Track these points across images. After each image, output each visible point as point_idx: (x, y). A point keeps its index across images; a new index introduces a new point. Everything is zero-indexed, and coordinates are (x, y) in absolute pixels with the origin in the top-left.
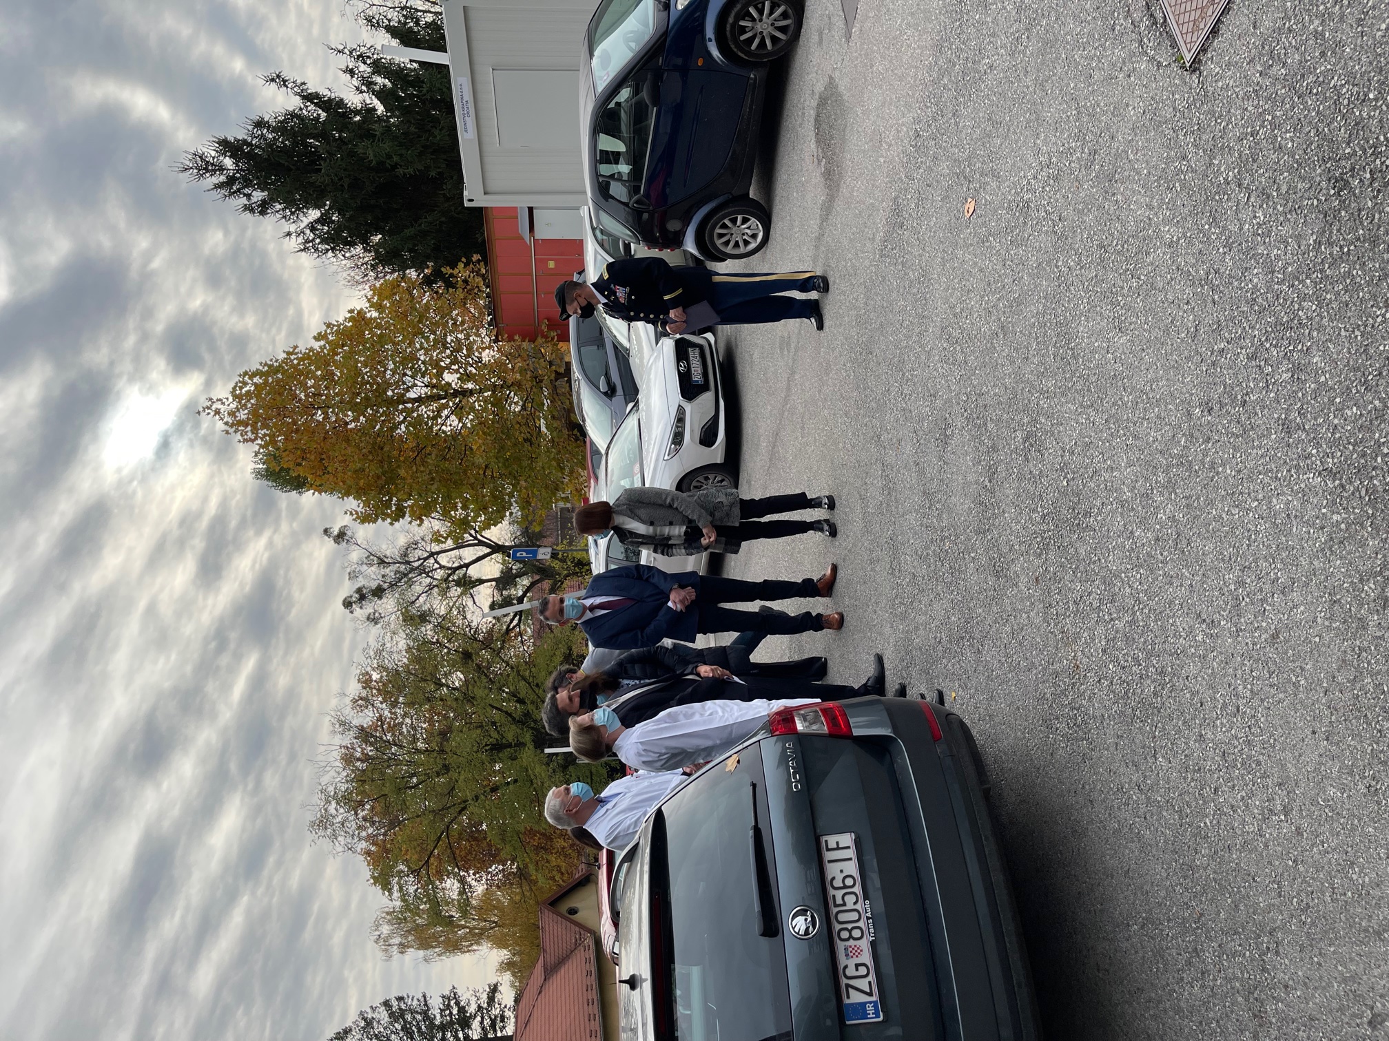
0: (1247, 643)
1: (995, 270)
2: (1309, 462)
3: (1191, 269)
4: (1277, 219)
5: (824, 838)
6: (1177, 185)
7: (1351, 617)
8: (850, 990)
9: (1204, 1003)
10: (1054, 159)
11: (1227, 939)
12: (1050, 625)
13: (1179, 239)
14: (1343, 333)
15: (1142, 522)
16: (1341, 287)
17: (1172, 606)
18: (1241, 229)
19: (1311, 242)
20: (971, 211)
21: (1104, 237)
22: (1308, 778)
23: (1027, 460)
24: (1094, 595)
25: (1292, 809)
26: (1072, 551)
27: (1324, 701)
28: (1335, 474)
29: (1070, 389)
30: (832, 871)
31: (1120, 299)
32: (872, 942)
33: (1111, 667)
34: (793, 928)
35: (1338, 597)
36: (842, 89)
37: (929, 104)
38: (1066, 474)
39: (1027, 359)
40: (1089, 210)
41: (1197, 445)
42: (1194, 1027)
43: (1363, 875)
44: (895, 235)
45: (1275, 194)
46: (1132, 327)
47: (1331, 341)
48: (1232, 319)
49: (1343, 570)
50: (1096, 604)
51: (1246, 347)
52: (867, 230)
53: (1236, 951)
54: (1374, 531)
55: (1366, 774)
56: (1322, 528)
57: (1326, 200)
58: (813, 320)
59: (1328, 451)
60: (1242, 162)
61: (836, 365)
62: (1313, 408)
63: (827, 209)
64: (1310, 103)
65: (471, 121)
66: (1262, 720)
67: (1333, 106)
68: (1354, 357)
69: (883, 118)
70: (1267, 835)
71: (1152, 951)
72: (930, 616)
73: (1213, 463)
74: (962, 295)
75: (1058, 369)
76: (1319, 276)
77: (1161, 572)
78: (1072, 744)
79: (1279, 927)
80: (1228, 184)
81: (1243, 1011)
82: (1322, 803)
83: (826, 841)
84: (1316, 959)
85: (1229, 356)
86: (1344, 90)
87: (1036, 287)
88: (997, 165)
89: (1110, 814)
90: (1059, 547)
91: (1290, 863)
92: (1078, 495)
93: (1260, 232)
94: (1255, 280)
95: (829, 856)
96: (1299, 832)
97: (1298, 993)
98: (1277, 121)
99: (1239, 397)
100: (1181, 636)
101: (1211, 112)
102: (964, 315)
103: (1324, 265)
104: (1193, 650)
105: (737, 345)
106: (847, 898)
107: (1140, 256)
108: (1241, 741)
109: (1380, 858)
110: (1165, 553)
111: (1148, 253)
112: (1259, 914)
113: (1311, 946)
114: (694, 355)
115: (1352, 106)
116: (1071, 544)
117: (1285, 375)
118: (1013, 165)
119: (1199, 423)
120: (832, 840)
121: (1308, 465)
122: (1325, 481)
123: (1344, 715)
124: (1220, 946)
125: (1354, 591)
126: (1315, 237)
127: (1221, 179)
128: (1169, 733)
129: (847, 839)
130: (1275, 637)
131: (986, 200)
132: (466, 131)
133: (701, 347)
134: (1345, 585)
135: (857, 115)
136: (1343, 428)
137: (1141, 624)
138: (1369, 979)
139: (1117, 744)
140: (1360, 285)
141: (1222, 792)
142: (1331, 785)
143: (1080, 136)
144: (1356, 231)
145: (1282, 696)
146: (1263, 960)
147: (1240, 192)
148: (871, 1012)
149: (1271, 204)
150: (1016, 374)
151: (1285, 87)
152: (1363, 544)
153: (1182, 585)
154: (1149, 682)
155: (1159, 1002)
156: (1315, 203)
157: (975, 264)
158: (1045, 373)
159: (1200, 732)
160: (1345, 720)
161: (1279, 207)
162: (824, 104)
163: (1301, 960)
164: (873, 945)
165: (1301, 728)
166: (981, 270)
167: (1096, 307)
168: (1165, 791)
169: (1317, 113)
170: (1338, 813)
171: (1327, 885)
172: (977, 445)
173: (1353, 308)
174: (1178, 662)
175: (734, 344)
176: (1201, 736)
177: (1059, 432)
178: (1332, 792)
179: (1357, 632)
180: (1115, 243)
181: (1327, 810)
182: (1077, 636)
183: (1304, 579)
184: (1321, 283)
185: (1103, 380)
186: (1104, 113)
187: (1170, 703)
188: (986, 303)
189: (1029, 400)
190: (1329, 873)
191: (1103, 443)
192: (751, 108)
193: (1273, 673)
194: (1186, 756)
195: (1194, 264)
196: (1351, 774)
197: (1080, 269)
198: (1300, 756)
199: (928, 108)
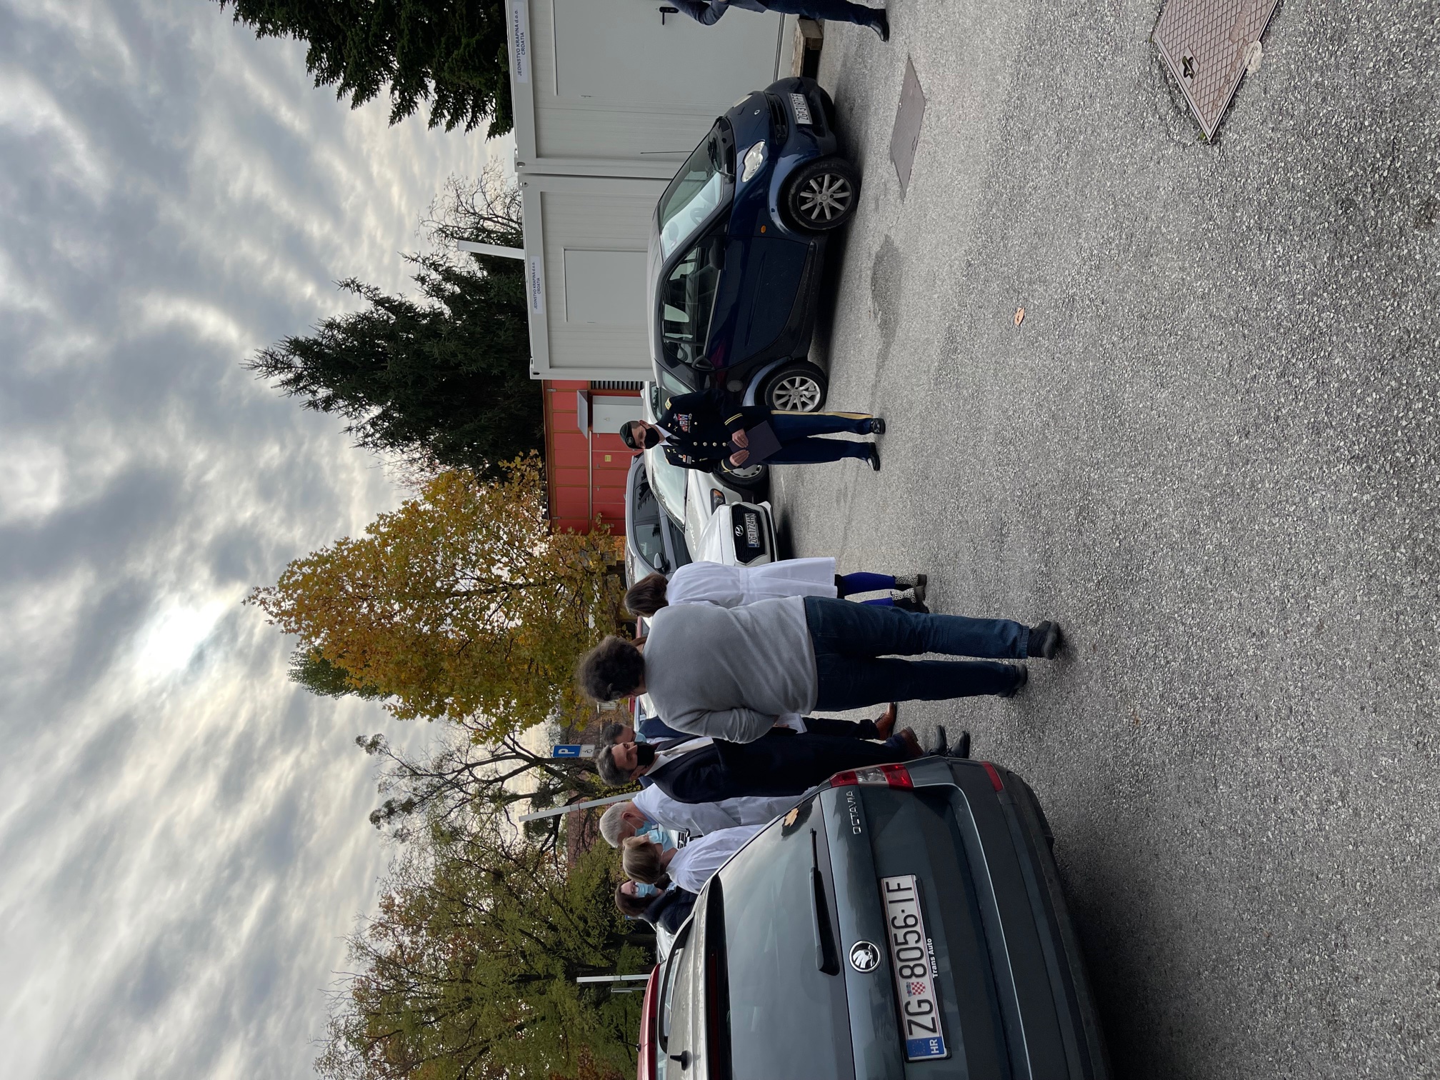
0: (1295, 643)
1: (1044, 366)
2: (1338, 454)
3: (1222, 313)
4: (1295, 249)
5: (885, 880)
6: (1206, 243)
7: (1386, 586)
8: (913, 1026)
9: (1279, 1028)
10: (1095, 252)
11: (1296, 950)
12: (1108, 688)
13: (1210, 289)
14: (1359, 330)
15: (1192, 560)
16: (1353, 291)
17: (1224, 631)
18: (1263, 266)
19: (1325, 259)
20: (1020, 319)
21: (1143, 307)
22: (1360, 756)
23: (1080, 533)
24: (1150, 644)
25: (1348, 792)
26: (1127, 608)
27: (1369, 674)
28: (1362, 458)
29: (1119, 454)
30: (895, 911)
31: (1160, 358)
32: (935, 979)
33: (1169, 710)
34: (854, 962)
35: (1374, 571)
36: (897, 243)
37: (979, 235)
38: (1118, 536)
39: (1077, 438)
40: (1129, 288)
41: (1238, 469)
42: (1270, 1059)
43: (1419, 834)
44: (949, 361)
45: (1291, 227)
46: (1173, 380)
47: (1348, 341)
48: (1261, 347)
49: (1376, 544)
50: (1151, 652)
51: (1275, 368)
52: (922, 364)
53: (1306, 960)
54: (1401, 499)
55: (1414, 733)
56: (1354, 511)
57: (1335, 221)
58: (870, 461)
59: (1354, 439)
60: (1262, 210)
61: (893, 499)
62: (1338, 404)
63: (884, 356)
64: (1316, 143)
65: (541, 298)
66: (1314, 713)
67: (1336, 140)
68: (1370, 349)
69: (936, 259)
70: (1327, 827)
71: (1224, 992)
72: (991, 719)
73: (1252, 481)
74: (1014, 398)
75: (1107, 439)
76: (1335, 287)
77: (1211, 601)
78: (1136, 802)
79: (1345, 919)
80: (1250, 230)
81: (1317, 1021)
82: (1375, 776)
83: (887, 884)
84: (1382, 938)
85: (1260, 381)
86: (1344, 124)
87: (1083, 370)
88: (1043, 272)
89: (1175, 862)
90: (1114, 608)
91: (1351, 847)
92: (1130, 552)
93: (1280, 264)
94: (1280, 307)
95: (890, 897)
96: (1356, 813)
97: (1369, 981)
98: (1289, 166)
99: (1272, 414)
100: (1233, 657)
101: (1232, 174)
102: (1017, 415)
103: (1338, 277)
104: (1245, 667)
105: (793, 512)
106: (908, 937)
107: (1177, 314)
108: (1296, 741)
109: (1434, 812)
110: (1214, 582)
111: (1183, 310)
112: (1325, 912)
113: (1377, 926)
114: (750, 522)
115: (1351, 136)
116: (1126, 601)
117: (1311, 383)
118: (1059, 267)
119: (1238, 449)
120: (893, 882)
121: (1337, 458)
122: (1354, 468)
123: (1388, 682)
124: (1290, 961)
125: (1387, 561)
126: (1328, 255)
127: (1244, 227)
128: (1228, 758)
129: (908, 881)
130: (1320, 628)
131: (1035, 305)
132: (536, 307)
133: (757, 513)
134: (1379, 558)
135: (912, 263)
136: (1365, 415)
137: (1195, 658)
138: (1434, 939)
139: (1178, 786)
140: (1371, 285)
141: (1281, 799)
142: (1383, 755)
143: (1118, 225)
144: (1363, 239)
145: (1330, 683)
146: (1332, 960)
147: (1261, 235)
148: (934, 1048)
149: (1288, 237)
150: (1068, 455)
151: (1294, 135)
152: (1392, 514)
153: (1231, 607)
154: (1206, 713)
155: (1233, 1045)
156: (1327, 225)
157: (1026, 365)
158: (1095, 447)
159: (1257, 746)
160: (1390, 686)
161: (1295, 237)
162: (880, 262)
163: (1369, 944)
164: (936, 981)
165: (1350, 708)
166: (1032, 370)
167: (1139, 372)
168: (1227, 818)
169: (1323, 150)
170: (1392, 781)
171: (1387, 857)
172: (1032, 534)
173: (1366, 307)
174: (1232, 683)
175: (790, 511)
176: (1258, 749)
177: (1110, 497)
178: (1384, 761)
179: (1393, 598)
180: (1153, 309)
181: (1380, 782)
182: (1136, 690)
183: (1342, 564)
184: (1336, 292)
185: (1149, 437)
186: (1138, 199)
187: (1227, 727)
188: (1038, 398)
189: (1081, 477)
190: (1388, 844)
191: (1152, 495)
192: (810, 274)
193: (1321, 663)
194: (1245, 774)
195: (1225, 308)
196: (1401, 738)
197: (1123, 342)
198: (1351, 736)
199: (978, 239)
